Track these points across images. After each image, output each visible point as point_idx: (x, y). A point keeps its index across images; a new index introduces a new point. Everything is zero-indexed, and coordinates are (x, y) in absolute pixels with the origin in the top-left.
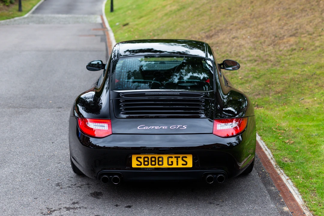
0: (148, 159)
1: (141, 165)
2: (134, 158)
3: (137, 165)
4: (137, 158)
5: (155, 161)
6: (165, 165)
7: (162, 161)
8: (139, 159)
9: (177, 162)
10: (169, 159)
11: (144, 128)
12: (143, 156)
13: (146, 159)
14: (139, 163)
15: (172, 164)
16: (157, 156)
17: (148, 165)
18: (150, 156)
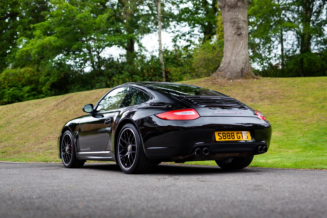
0: (225, 135)
1: (221, 139)
2: (216, 134)
3: (219, 139)
4: (218, 134)
5: (229, 136)
6: (236, 139)
7: (234, 136)
8: (219, 135)
9: (242, 136)
10: (238, 134)
11: (220, 113)
12: (222, 132)
13: (224, 135)
14: (220, 138)
15: (240, 138)
16: (230, 132)
17: (226, 139)
18: (226, 132)
